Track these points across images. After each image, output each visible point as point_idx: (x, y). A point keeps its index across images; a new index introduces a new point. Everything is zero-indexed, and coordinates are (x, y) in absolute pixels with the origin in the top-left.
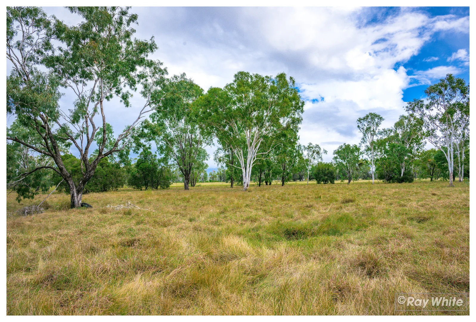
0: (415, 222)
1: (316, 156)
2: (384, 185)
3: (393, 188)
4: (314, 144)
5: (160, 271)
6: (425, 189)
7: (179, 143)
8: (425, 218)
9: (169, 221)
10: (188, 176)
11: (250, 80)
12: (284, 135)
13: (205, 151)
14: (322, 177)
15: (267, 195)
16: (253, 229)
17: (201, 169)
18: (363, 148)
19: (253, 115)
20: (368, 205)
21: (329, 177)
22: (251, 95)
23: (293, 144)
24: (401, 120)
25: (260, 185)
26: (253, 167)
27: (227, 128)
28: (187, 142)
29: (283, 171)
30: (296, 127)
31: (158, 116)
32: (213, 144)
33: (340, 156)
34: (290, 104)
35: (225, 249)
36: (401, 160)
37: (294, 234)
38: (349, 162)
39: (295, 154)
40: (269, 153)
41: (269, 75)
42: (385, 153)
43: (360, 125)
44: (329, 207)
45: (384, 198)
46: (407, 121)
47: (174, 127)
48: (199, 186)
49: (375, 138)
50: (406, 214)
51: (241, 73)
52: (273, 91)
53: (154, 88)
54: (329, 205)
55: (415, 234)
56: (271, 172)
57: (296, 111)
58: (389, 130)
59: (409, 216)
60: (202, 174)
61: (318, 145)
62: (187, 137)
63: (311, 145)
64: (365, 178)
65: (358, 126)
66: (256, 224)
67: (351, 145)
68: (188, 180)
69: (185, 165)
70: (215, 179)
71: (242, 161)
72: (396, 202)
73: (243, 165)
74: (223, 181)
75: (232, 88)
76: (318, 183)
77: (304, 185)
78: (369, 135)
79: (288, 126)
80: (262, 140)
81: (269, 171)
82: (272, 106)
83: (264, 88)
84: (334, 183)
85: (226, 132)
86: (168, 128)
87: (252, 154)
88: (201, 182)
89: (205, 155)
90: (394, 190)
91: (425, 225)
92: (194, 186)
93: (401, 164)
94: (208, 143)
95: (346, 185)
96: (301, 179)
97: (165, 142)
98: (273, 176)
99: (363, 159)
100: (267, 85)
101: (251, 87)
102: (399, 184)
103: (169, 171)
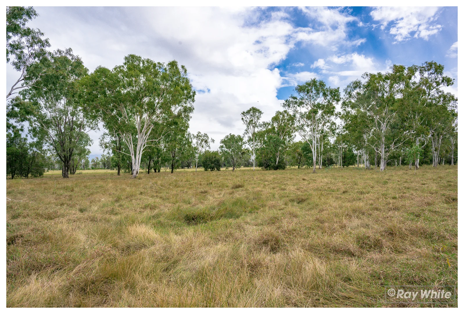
0: (295, 204)
1: (204, 144)
2: (263, 172)
3: (271, 175)
4: (203, 133)
5: (61, 269)
6: (296, 175)
7: (57, 126)
8: (302, 199)
9: (56, 212)
10: (68, 163)
11: (141, 65)
12: (176, 123)
13: (87, 135)
14: (209, 164)
15: (159, 182)
16: (153, 217)
17: (83, 155)
18: (246, 139)
19: (144, 100)
20: (256, 190)
21: (216, 164)
22: (142, 79)
23: (183, 131)
24: (277, 115)
25: (149, 172)
26: (143, 155)
27: (114, 112)
28: (67, 125)
29: (173, 158)
30: (187, 116)
31: (30, 93)
32: (99, 129)
33: (226, 145)
34: (181, 92)
35: (131, 238)
36: (276, 150)
37: (193, 219)
38: (233, 151)
39: (184, 142)
40: (160, 140)
41: (161, 62)
42: (263, 143)
43: (244, 117)
44: (223, 192)
45: (266, 183)
46: (281, 116)
47: (51, 108)
48: (80, 174)
49: (256, 130)
50: (287, 196)
51: (133, 56)
52: (164, 78)
53: (30, 61)
54: (222, 190)
55: (298, 213)
56: (160, 159)
57: (187, 100)
58: (267, 124)
59: (291, 198)
60: (83, 161)
61: (206, 134)
62: (67, 120)
63: (200, 134)
64: (246, 166)
65: (242, 119)
66: (156, 211)
67: (236, 136)
68: (68, 167)
69: (64, 151)
70: (97, 166)
71: (131, 148)
72: (277, 186)
73: (132, 152)
74: (108, 168)
75: (121, 71)
76: (206, 170)
77: (193, 172)
78: (252, 127)
79: (179, 115)
80: (152, 127)
81: (158, 158)
82: (164, 93)
83: (156, 75)
84: (220, 170)
85: (114, 117)
86: (43, 108)
87: (142, 141)
88: (81, 169)
89: (87, 140)
90: (272, 176)
91: (304, 205)
92: (74, 173)
93: (277, 154)
94: (93, 127)
95: (231, 172)
96: (188, 166)
97: (39, 124)
98: (162, 163)
99: (246, 148)
100: (159, 72)
101: (142, 71)
102: (275, 171)
103: (43, 157)
